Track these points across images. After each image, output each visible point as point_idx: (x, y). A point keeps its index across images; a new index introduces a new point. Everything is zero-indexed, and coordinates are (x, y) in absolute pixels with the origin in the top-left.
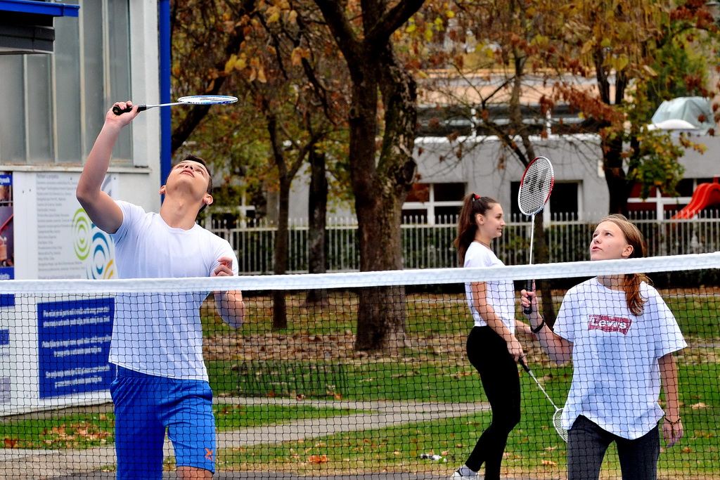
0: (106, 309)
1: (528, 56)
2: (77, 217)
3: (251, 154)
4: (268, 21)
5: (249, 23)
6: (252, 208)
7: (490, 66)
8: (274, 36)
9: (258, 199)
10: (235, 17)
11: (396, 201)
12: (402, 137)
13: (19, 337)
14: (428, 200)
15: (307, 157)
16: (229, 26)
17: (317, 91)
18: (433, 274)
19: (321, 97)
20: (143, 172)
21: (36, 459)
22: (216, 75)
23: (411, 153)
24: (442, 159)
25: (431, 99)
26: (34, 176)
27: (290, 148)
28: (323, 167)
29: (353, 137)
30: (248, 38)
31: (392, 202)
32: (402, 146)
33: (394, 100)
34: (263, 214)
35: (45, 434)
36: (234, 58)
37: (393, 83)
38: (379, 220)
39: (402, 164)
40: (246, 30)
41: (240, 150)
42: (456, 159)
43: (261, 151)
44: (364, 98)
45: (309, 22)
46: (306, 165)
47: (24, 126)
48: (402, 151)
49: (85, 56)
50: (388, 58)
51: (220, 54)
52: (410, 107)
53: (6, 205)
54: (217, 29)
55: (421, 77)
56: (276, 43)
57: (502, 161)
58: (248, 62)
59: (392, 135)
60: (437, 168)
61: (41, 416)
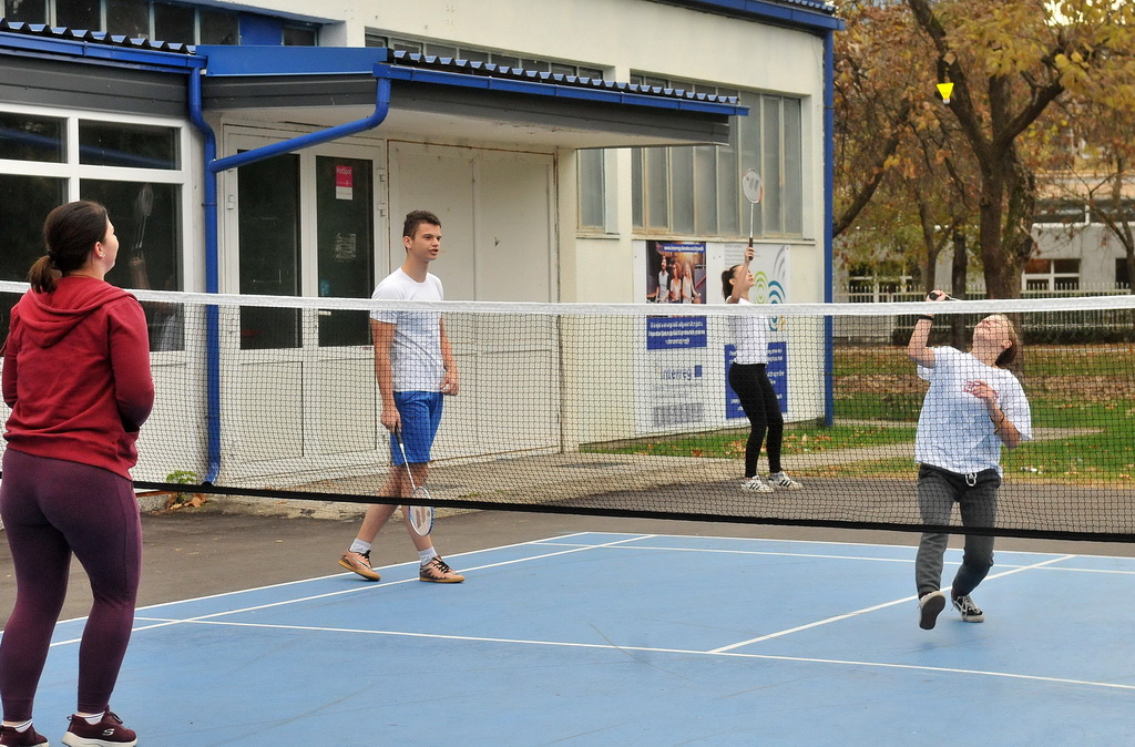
0: (780, 351)
1: (1127, 156)
2: (758, 278)
3: (910, 235)
4: (917, 129)
5: (903, 131)
6: (910, 278)
7: (1097, 165)
8: (923, 142)
9: (914, 271)
10: (893, 127)
11: (1016, 269)
12: (1022, 220)
13: (710, 371)
14: (1049, 272)
15: (951, 237)
16: (887, 131)
17: (957, 184)
18: (988, 304)
19: (960, 189)
20: (809, 243)
21: (712, 466)
22: (876, 172)
23: (1030, 232)
24: (1057, 238)
25: (1047, 193)
26: (723, 245)
27: (940, 232)
28: (964, 245)
29: (983, 219)
30: (901, 142)
31: (1013, 270)
32: (1022, 227)
33: (1017, 190)
34: (918, 282)
35: (726, 445)
36: (891, 158)
37: (1017, 177)
38: (1003, 285)
39: (1022, 241)
40: (900, 136)
41: (902, 233)
42: (1068, 238)
43: (915, 232)
44: (992, 188)
45: (950, 130)
46: (951, 244)
47: (715, 206)
48: (1022, 230)
49: (765, 151)
50: (1013, 158)
51: (880, 154)
52: (1029, 196)
53: (700, 268)
54: (878, 137)
55: (1040, 174)
56: (924, 146)
57: (1105, 239)
58: (902, 160)
59: (1015, 218)
60: (1052, 245)
61: (727, 432)
